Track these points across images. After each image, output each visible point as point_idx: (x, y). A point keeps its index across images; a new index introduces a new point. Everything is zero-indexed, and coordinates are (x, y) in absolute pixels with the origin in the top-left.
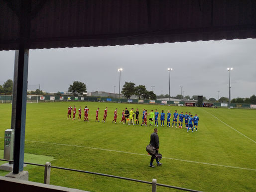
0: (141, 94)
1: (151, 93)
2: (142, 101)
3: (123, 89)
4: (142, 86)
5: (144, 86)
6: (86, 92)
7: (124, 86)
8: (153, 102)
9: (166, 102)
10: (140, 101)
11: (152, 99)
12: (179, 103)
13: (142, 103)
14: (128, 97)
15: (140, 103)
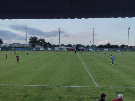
0: (42, 44)
1: (49, 43)
2: (43, 49)
3: (29, 41)
4: (42, 39)
5: (44, 39)
6: (3, 44)
7: (30, 39)
8: (50, 49)
9: (58, 49)
10: (41, 49)
11: (49, 48)
12: (66, 49)
13: (43, 51)
14: (34, 46)
15: (42, 51)
